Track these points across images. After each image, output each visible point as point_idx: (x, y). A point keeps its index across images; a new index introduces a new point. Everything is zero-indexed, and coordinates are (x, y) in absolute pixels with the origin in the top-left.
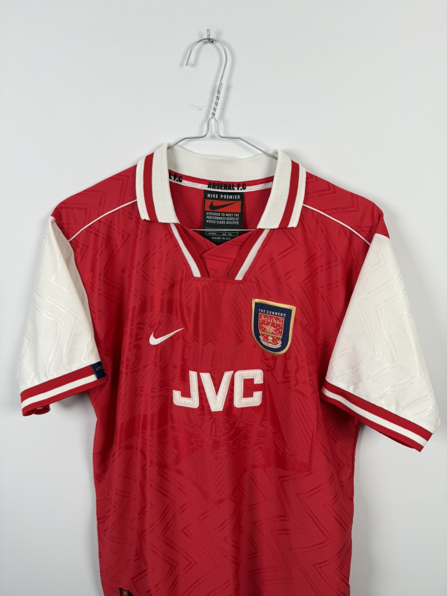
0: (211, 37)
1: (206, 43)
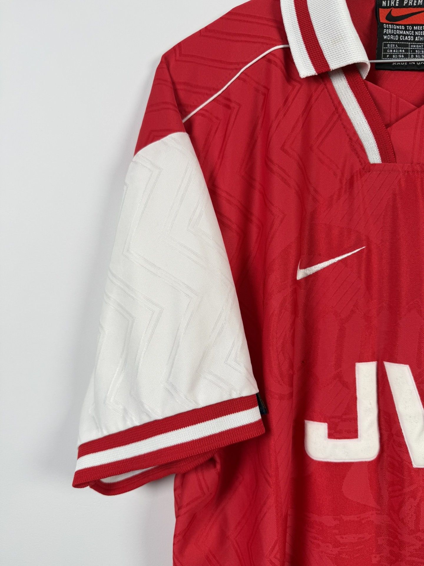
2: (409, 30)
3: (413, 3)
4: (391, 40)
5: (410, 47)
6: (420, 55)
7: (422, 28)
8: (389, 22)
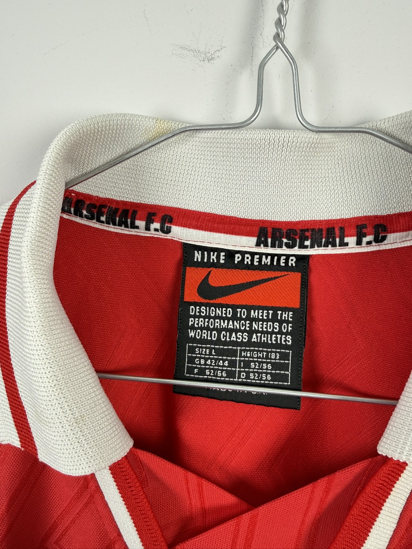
2: (241, 319)
3: (252, 260)
4: (203, 341)
5: (241, 356)
6: (259, 373)
7: (268, 316)
8: (203, 301)
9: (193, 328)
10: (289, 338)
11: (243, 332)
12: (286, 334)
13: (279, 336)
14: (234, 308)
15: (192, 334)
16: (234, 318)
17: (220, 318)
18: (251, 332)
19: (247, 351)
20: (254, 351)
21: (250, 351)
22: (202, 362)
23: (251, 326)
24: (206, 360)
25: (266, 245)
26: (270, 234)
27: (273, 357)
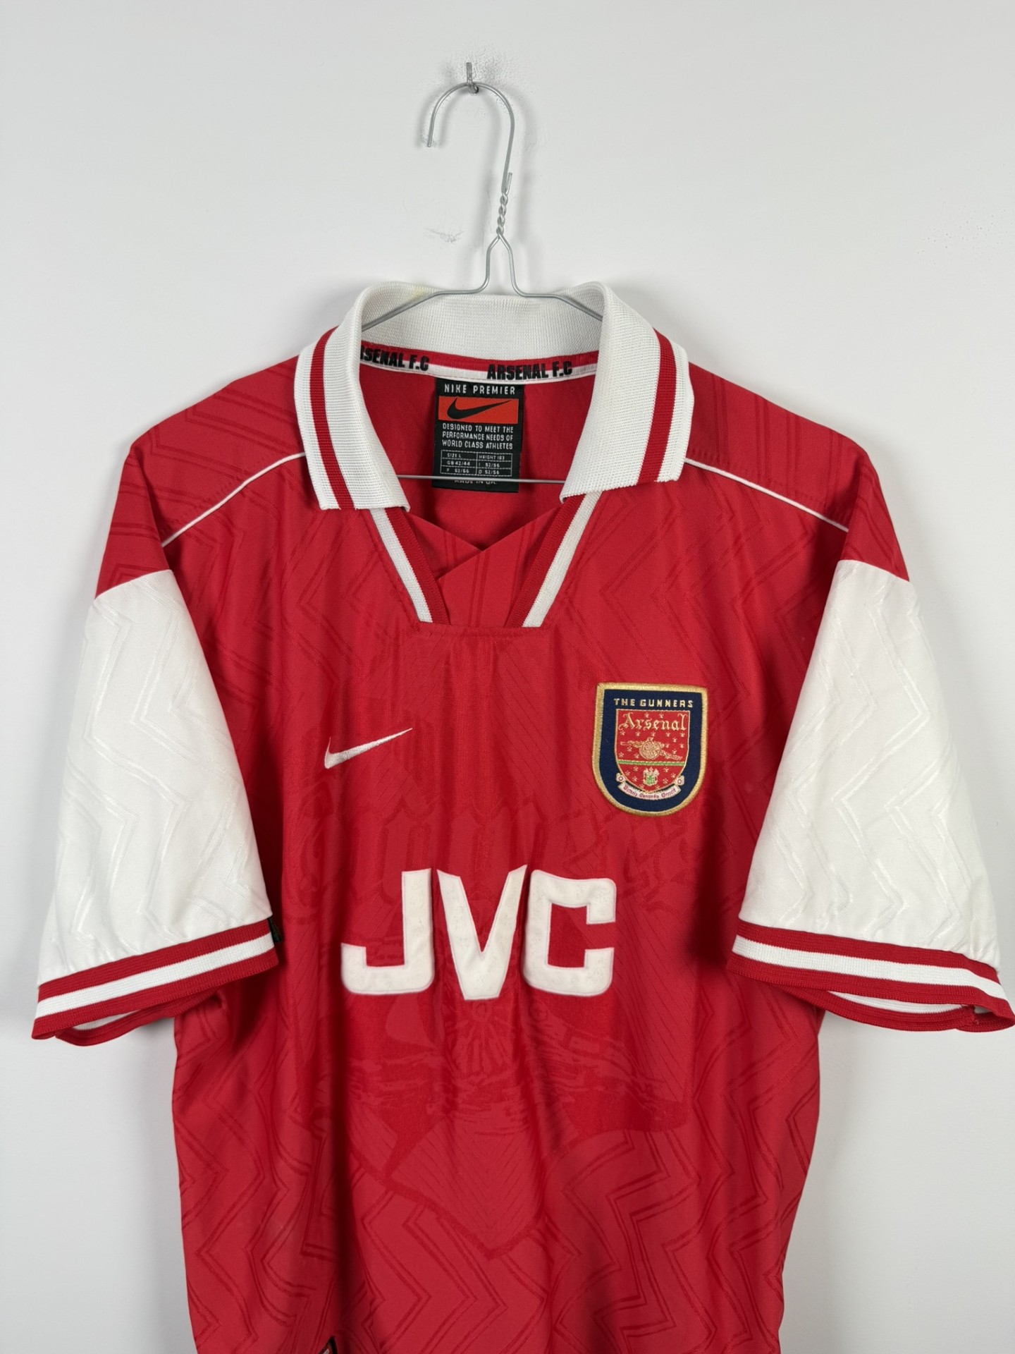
0: (473, 81)
1: (464, 92)
2: (478, 432)
3: (485, 390)
4: (452, 448)
5: (478, 458)
6: (491, 470)
7: (497, 430)
8: (452, 420)
9: (445, 438)
10: (511, 445)
11: (480, 441)
12: (509, 442)
13: (504, 444)
14: (473, 425)
15: (445, 443)
16: (474, 432)
17: (464, 432)
18: (485, 442)
19: (483, 455)
20: (487, 455)
21: (485, 454)
22: (452, 463)
23: (485, 437)
24: (455, 461)
25: (494, 378)
26: (496, 369)
27: (500, 458)
